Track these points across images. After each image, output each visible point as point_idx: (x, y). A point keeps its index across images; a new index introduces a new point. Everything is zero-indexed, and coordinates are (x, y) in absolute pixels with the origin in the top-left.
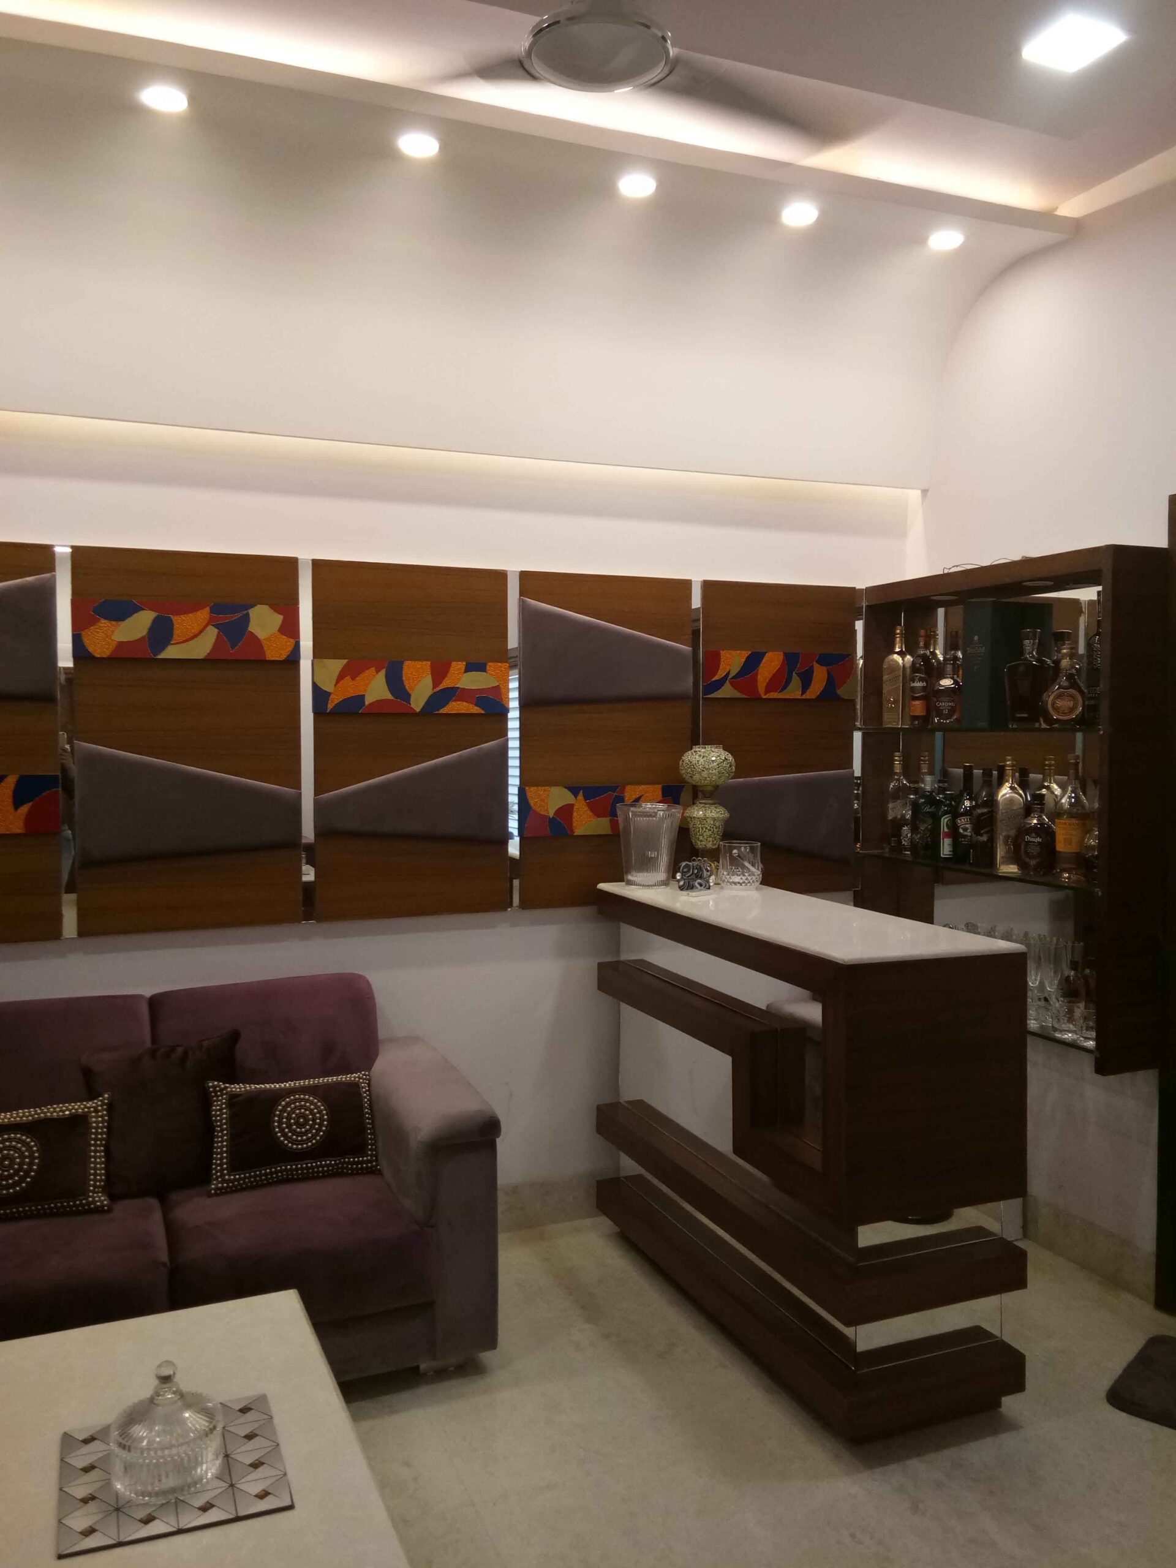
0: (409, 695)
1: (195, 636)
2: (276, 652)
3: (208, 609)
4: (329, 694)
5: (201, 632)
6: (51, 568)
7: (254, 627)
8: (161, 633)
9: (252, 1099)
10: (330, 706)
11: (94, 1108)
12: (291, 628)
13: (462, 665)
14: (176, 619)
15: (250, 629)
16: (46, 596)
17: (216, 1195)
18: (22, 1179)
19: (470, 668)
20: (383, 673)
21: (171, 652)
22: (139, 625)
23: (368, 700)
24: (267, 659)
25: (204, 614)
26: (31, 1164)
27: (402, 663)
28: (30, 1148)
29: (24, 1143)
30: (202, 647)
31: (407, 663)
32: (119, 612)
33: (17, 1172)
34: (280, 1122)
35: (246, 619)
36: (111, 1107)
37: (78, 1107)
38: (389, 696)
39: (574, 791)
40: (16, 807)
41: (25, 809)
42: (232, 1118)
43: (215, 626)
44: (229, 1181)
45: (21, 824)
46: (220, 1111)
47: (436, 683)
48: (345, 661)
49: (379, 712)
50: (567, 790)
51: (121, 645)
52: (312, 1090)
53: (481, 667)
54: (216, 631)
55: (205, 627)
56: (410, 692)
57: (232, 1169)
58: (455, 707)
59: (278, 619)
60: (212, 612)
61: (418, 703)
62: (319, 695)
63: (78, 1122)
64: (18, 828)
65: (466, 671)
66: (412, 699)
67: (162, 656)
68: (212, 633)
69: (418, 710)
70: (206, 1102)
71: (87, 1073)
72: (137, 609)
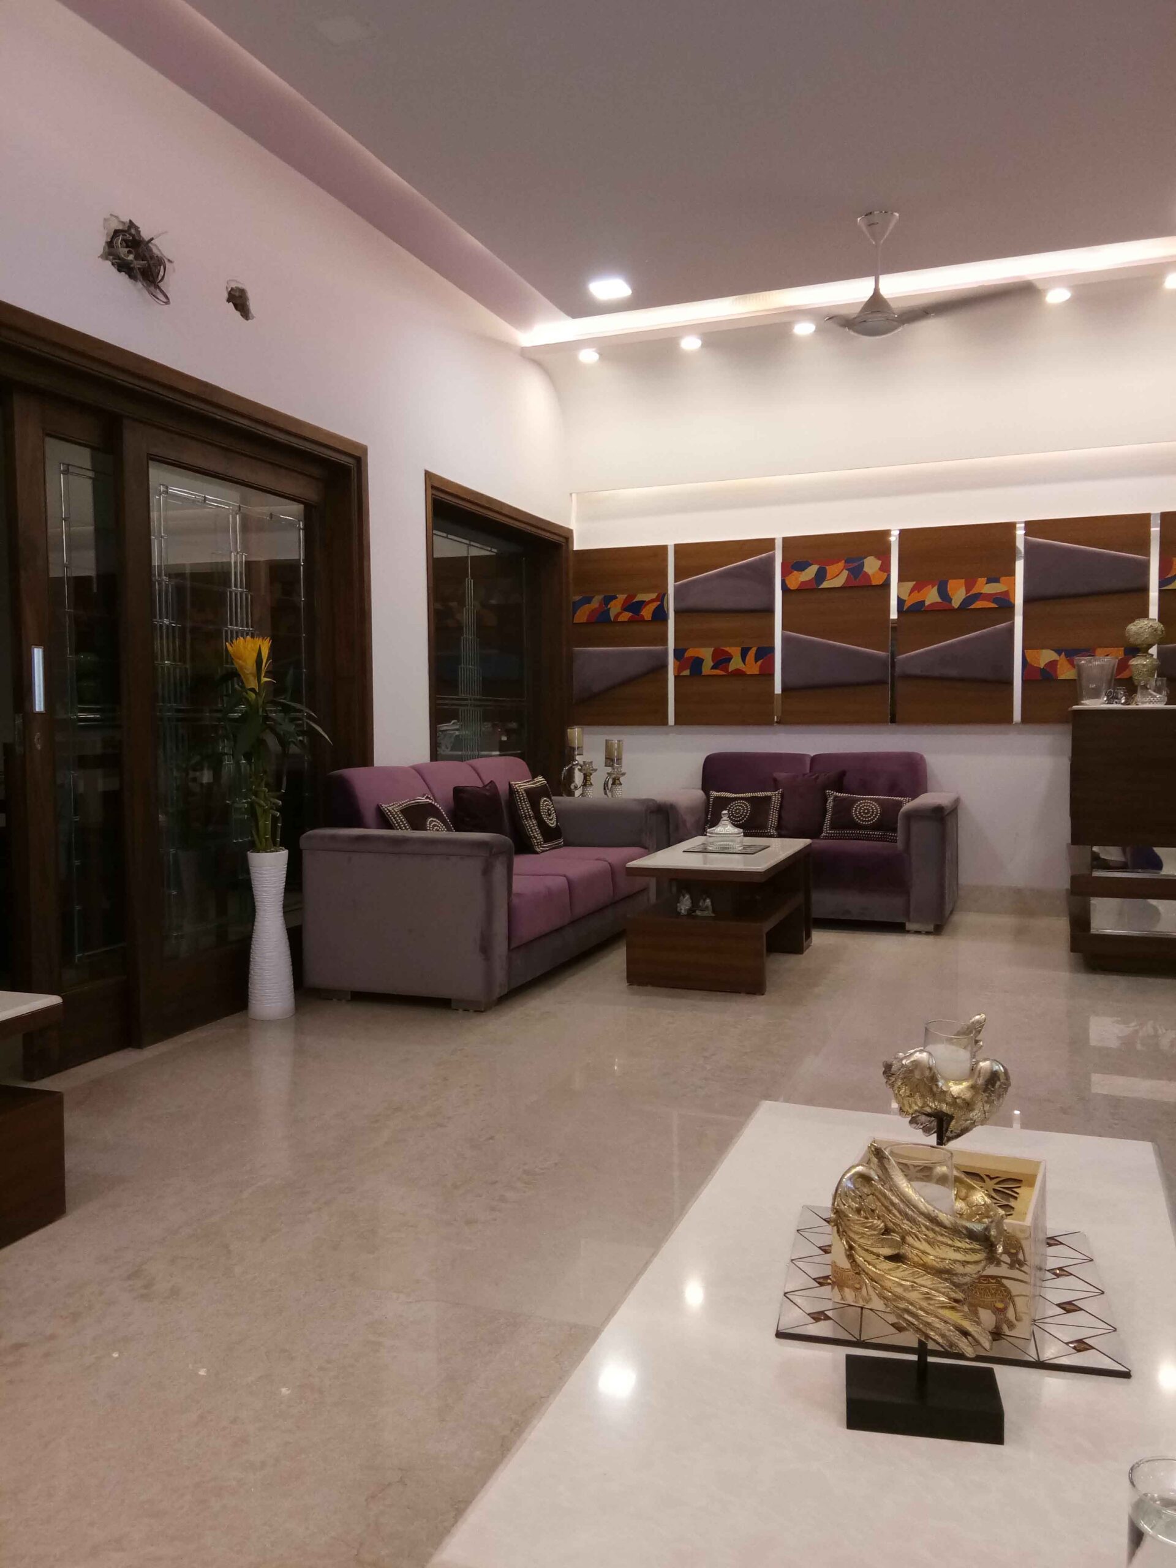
0: (951, 599)
1: (838, 575)
2: (877, 581)
3: (843, 561)
4: (904, 601)
5: (840, 573)
6: (773, 548)
7: (866, 569)
8: (821, 576)
9: (844, 799)
10: (905, 608)
11: (775, 796)
12: (886, 568)
13: (984, 580)
14: (827, 567)
15: (864, 570)
16: (771, 561)
17: (823, 839)
18: (743, 818)
19: (989, 581)
20: (936, 588)
21: (825, 585)
22: (811, 572)
23: (927, 603)
24: (874, 584)
25: (841, 564)
26: (747, 813)
27: (948, 581)
28: (747, 807)
29: (746, 805)
30: (839, 581)
31: (950, 581)
32: (801, 566)
33: (741, 815)
34: (856, 810)
35: (862, 565)
36: (782, 796)
37: (769, 794)
38: (939, 600)
39: (1059, 652)
40: (756, 661)
41: (759, 663)
42: (834, 806)
43: (847, 569)
44: (829, 833)
45: (758, 669)
46: (830, 804)
47: (968, 591)
48: (914, 583)
49: (934, 610)
50: (1053, 652)
51: (802, 583)
52: (876, 800)
53: (997, 580)
54: (847, 572)
55: (842, 570)
56: (952, 597)
57: (832, 828)
58: (979, 604)
59: (879, 563)
60: (846, 562)
61: (956, 603)
62: (901, 602)
63: (769, 798)
64: (756, 671)
65: (987, 583)
66: (953, 602)
67: (821, 587)
68: (845, 573)
69: (956, 607)
70: (825, 799)
71: (775, 780)
72: (810, 565)
